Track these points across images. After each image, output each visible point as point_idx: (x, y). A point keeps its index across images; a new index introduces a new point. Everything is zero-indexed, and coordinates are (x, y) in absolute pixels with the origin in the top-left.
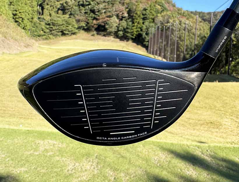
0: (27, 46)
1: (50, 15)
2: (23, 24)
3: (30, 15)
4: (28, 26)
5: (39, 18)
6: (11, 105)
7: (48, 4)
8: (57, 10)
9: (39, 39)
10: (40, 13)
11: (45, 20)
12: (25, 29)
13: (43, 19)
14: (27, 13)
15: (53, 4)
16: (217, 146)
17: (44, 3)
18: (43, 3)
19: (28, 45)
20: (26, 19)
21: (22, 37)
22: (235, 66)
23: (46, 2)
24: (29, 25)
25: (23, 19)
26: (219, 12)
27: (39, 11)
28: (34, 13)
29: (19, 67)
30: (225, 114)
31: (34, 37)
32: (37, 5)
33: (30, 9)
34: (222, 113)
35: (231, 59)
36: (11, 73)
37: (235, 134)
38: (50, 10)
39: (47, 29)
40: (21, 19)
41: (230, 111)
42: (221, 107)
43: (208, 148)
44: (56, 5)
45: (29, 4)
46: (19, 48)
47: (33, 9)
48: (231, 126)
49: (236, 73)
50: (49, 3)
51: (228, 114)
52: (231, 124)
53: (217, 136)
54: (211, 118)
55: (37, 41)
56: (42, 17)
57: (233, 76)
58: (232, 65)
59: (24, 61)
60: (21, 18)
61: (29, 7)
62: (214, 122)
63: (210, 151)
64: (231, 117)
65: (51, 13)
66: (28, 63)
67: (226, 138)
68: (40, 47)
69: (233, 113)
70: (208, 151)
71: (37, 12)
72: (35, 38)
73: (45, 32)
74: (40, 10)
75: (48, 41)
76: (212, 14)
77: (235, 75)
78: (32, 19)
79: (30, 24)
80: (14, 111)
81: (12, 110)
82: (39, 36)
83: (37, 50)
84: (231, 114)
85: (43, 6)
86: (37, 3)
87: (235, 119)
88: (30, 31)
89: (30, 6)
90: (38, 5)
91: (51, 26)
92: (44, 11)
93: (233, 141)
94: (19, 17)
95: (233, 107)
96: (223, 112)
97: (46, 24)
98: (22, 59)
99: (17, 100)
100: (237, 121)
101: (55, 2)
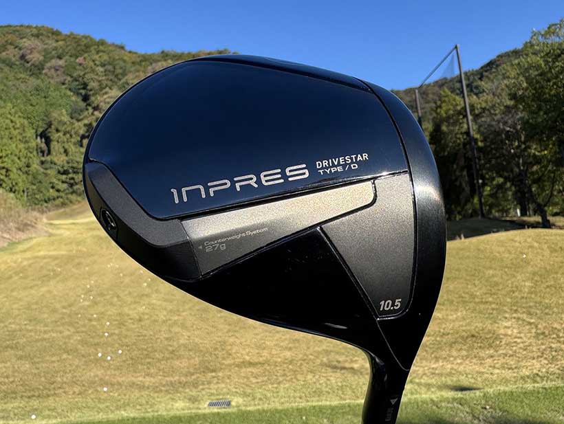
0: (23, 227)
1: (66, 152)
2: (9, 182)
3: (23, 160)
4: (20, 185)
5: (42, 163)
7: (58, 131)
8: (79, 139)
9: (46, 207)
10: (43, 152)
11: (55, 164)
12: (15, 191)
13: (52, 162)
14: (16, 155)
15: (68, 129)
16: (505, 393)
17: (49, 130)
18: (47, 129)
19: (26, 225)
20: (15, 170)
21: (10, 208)
22: (493, 195)
23: (53, 127)
24: (23, 181)
25: (7, 170)
26: (429, 85)
27: (41, 148)
28: (31, 153)
29: (10, 277)
30: (498, 309)
31: (36, 204)
32: (35, 137)
33: (21, 146)
34: (493, 309)
35: (480, 181)
37: (535, 355)
38: (64, 142)
39: (63, 182)
41: (509, 300)
42: (486, 294)
43: (483, 402)
44: (76, 130)
45: (19, 137)
46: (6, 235)
47: (27, 145)
48: (521, 338)
49: (498, 211)
50: (60, 128)
51: (505, 308)
52: (520, 333)
53: (494, 367)
54: (469, 324)
55: (42, 212)
56: (49, 158)
57: (496, 219)
58: (485, 193)
59: (21, 262)
60: (4, 168)
61: (18, 142)
62: (478, 333)
63: (491, 408)
64: (514, 315)
65: (66, 147)
66: (30, 266)
67: (516, 368)
68: (51, 224)
69: (516, 303)
70: (485, 408)
71: (37, 150)
72: (39, 206)
73: (58, 191)
74: (43, 146)
75: (67, 210)
76: (417, 91)
77: (497, 214)
78: (28, 166)
79: (25, 179)
80: (13, 382)
81: (6, 380)
82: (46, 202)
83: (46, 232)
84: (514, 308)
85: (49, 135)
86: (34, 131)
87: (525, 316)
88: (26, 194)
89: (20, 140)
90: (37, 136)
91: (71, 176)
92: (52, 147)
93: (535, 371)
95: (514, 289)
96: (493, 306)
97: (59, 172)
98: (14, 258)
99: (16, 355)
100: (532, 321)
101: (73, 124)
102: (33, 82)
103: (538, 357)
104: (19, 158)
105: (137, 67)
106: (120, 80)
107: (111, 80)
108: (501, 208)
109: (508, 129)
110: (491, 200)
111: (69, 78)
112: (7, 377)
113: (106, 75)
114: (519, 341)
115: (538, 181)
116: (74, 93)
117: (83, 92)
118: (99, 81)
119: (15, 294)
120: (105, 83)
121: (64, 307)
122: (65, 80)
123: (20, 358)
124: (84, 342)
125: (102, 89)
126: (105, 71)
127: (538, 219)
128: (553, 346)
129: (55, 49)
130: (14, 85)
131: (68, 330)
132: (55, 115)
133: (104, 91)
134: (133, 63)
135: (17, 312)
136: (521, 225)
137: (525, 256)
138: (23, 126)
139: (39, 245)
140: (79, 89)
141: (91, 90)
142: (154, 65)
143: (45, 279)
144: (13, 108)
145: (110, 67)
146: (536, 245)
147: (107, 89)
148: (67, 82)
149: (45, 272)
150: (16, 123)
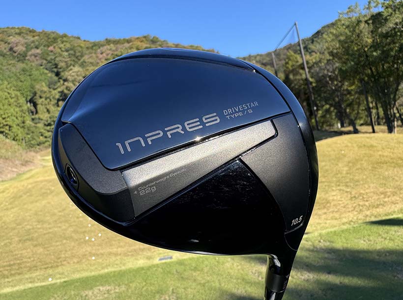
0: (25, 163)
1: (48, 111)
2: (12, 134)
3: (20, 119)
4: (20, 135)
5: (33, 119)
6: (26, 254)
7: (41, 97)
8: (56, 101)
9: (39, 149)
10: (32, 112)
11: (42, 120)
12: (17, 140)
13: (39, 119)
14: (14, 116)
15: (48, 96)
16: (331, 232)
17: (35, 97)
18: (33, 97)
19: (27, 162)
20: (15, 126)
21: (15, 152)
22: (323, 116)
23: (37, 95)
24: (21, 133)
25: (10, 127)
26: (280, 49)
27: (31, 110)
28: (25, 113)
29: (21, 196)
30: (329, 186)
31: (32, 147)
32: (26, 102)
33: (17, 109)
36: (13, 208)
37: (350, 210)
38: (46, 105)
39: (48, 131)
40: (7, 127)
41: (334, 179)
43: (319, 238)
44: (53, 96)
46: (14, 170)
47: (21, 109)
48: (341, 201)
49: (327, 126)
51: (333, 185)
52: (341, 198)
53: (327, 219)
55: (37, 152)
56: (37, 116)
57: (326, 131)
58: (319, 115)
59: (27, 186)
60: (7, 125)
61: (15, 107)
63: (324, 241)
64: (339, 188)
65: (48, 107)
66: (33, 188)
67: (339, 218)
68: (44, 160)
69: (339, 181)
70: (320, 242)
71: (28, 111)
72: (34, 149)
73: (46, 137)
74: (32, 108)
77: (327, 128)
78: (24, 123)
79: (22, 131)
80: (34, 260)
81: (29, 260)
82: (38, 145)
83: (42, 165)
84: (338, 183)
85: (35, 101)
86: (24, 99)
87: (344, 188)
88: (24, 141)
89: (16, 106)
90: (27, 102)
92: (38, 108)
93: (350, 219)
94: (4, 125)
95: (338, 172)
96: (326, 184)
97: (45, 125)
98: (22, 183)
99: (33, 245)
100: (348, 190)
101: (50, 92)
102: (21, 65)
103: (352, 211)
104: (17, 118)
105: (90, 50)
106: (79, 60)
107: (74, 61)
108: (329, 124)
109: (330, 74)
110: (322, 120)
111: (45, 62)
112: (30, 258)
113: (70, 57)
114: (341, 202)
115: (350, 105)
116: (49, 71)
117: (55, 70)
118: (66, 62)
119: (26, 206)
120: (69, 63)
121: (60, 212)
122: (42, 63)
123: (36, 246)
124: (75, 232)
125: (67, 67)
126: (69, 54)
127: (351, 128)
128: (361, 203)
129: (33, 42)
130: (7, 69)
131: (65, 225)
132: (37, 87)
133: (69, 68)
134: (87, 48)
135: (29, 218)
136: (340, 133)
137: (343, 152)
138: (16, 96)
139: (37, 173)
140: (53, 68)
141: (60, 68)
142: (101, 48)
143: (44, 195)
144: (8, 84)
145: (72, 52)
146: (350, 145)
147: (72, 67)
148: (43, 64)
149: (43, 191)
150: (12, 94)
